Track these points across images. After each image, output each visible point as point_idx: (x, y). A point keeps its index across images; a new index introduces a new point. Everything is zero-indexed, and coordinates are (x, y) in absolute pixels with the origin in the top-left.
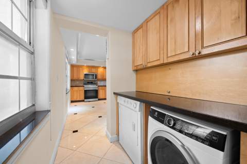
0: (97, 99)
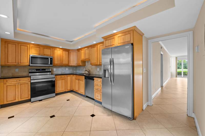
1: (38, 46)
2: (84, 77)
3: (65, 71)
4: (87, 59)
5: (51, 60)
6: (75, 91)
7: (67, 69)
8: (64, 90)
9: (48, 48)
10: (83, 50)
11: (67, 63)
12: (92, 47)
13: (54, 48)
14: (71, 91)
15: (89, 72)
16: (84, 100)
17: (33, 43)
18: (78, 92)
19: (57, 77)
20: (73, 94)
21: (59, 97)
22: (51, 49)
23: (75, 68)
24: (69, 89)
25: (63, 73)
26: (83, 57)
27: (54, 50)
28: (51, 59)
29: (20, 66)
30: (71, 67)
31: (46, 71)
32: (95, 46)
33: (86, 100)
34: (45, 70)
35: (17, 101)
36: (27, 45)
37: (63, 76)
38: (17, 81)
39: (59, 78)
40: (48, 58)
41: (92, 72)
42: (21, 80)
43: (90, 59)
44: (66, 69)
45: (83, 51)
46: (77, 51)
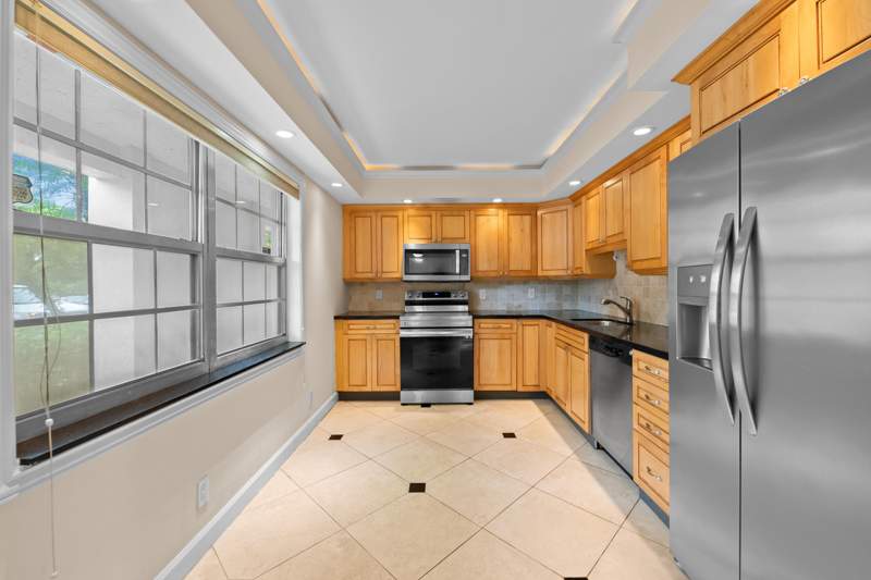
0: (467, 394)
1: (426, 209)
2: (586, 336)
3: (522, 302)
4: (611, 240)
5: (464, 255)
6: (554, 397)
7: (531, 293)
8: (511, 384)
9: (455, 213)
10: (594, 192)
11: (527, 267)
12: (637, 166)
13: (477, 208)
14: (540, 396)
15: (629, 313)
16: (579, 464)
17: (409, 202)
18: (563, 406)
19: (482, 325)
20: (543, 411)
21: (486, 411)
22: (467, 213)
23: (566, 290)
24: (530, 382)
25: (515, 310)
26: (594, 233)
27: (477, 215)
28: (462, 251)
29: (385, 283)
30: (547, 286)
31: (452, 298)
32: (655, 155)
33: (589, 466)
34: (448, 294)
35: (368, 389)
36: (395, 214)
37: (504, 323)
38: (368, 329)
39: (487, 331)
40: (453, 251)
41: (648, 314)
42: (378, 327)
43: (627, 237)
44: (527, 292)
45: (592, 203)
46: (570, 207)
